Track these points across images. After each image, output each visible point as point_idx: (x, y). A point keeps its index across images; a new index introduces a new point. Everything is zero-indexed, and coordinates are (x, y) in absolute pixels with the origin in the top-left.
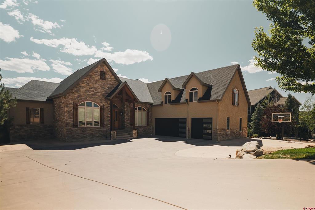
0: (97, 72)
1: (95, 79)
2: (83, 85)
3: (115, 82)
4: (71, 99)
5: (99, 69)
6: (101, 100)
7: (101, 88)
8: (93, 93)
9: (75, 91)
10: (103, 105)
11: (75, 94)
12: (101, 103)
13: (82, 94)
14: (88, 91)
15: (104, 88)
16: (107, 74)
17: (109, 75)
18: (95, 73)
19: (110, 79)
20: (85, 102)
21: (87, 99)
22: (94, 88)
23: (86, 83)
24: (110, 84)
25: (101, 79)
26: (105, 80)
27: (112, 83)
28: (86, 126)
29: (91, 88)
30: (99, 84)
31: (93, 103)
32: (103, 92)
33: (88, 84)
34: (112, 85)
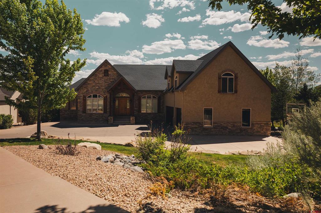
0: (101, 71)
1: (100, 76)
2: (90, 82)
3: (118, 77)
4: (82, 93)
5: (103, 69)
6: (104, 92)
7: (104, 83)
8: (98, 87)
9: (85, 88)
10: (106, 96)
11: (84, 90)
12: (104, 94)
13: (89, 89)
14: (94, 86)
15: (107, 82)
16: (109, 71)
17: (111, 71)
18: (100, 72)
19: (112, 74)
20: (92, 95)
21: (93, 92)
22: (99, 83)
23: (92, 81)
24: (113, 79)
25: (104, 76)
26: (108, 76)
27: (115, 77)
28: (92, 112)
29: (96, 84)
30: (103, 80)
31: (98, 95)
32: (106, 86)
33: (95, 81)
34: (115, 79)
